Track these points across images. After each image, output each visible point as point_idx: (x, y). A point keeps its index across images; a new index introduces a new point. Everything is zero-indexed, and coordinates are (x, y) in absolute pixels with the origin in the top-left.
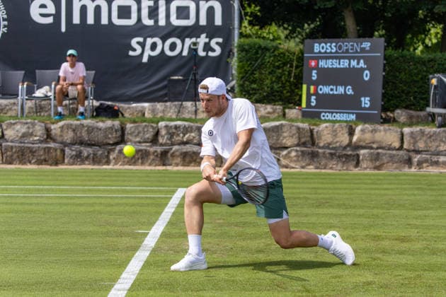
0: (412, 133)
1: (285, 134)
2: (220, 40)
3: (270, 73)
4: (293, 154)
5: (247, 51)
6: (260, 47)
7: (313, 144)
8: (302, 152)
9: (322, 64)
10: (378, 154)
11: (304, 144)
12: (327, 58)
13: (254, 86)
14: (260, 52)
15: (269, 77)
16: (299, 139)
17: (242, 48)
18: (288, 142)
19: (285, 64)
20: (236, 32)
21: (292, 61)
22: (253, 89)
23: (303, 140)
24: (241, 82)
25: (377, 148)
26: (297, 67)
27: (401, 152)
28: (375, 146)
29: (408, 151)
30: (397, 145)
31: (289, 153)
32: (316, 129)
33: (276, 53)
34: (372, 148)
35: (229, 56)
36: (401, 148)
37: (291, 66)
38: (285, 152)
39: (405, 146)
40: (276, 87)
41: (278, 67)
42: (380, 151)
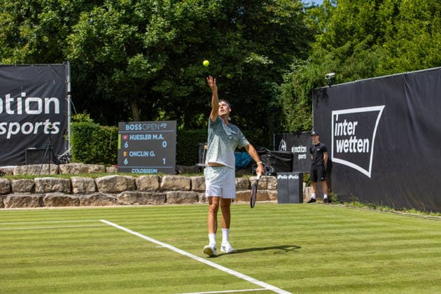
0: (197, 179)
1: (118, 183)
2: (59, 123)
3: (95, 144)
4: (125, 196)
5: (80, 131)
6: (88, 128)
7: (136, 188)
8: (131, 194)
9: (132, 137)
10: (178, 193)
11: (131, 189)
12: (135, 134)
13: (86, 153)
14: (88, 131)
15: (95, 147)
16: (127, 185)
17: (76, 129)
18: (121, 188)
19: (105, 138)
20: (69, 118)
21: (109, 136)
22: (84, 155)
23: (130, 186)
24: (77, 151)
25: (176, 190)
26: (113, 140)
27: (192, 192)
28: (174, 188)
29: (195, 191)
30: (188, 187)
31: (123, 195)
32: (137, 180)
33: (99, 131)
34: (173, 190)
35: (64, 134)
36: (190, 189)
37: (109, 139)
38: (120, 195)
39: (193, 188)
40: (99, 153)
41: (101, 140)
42: (179, 191)
